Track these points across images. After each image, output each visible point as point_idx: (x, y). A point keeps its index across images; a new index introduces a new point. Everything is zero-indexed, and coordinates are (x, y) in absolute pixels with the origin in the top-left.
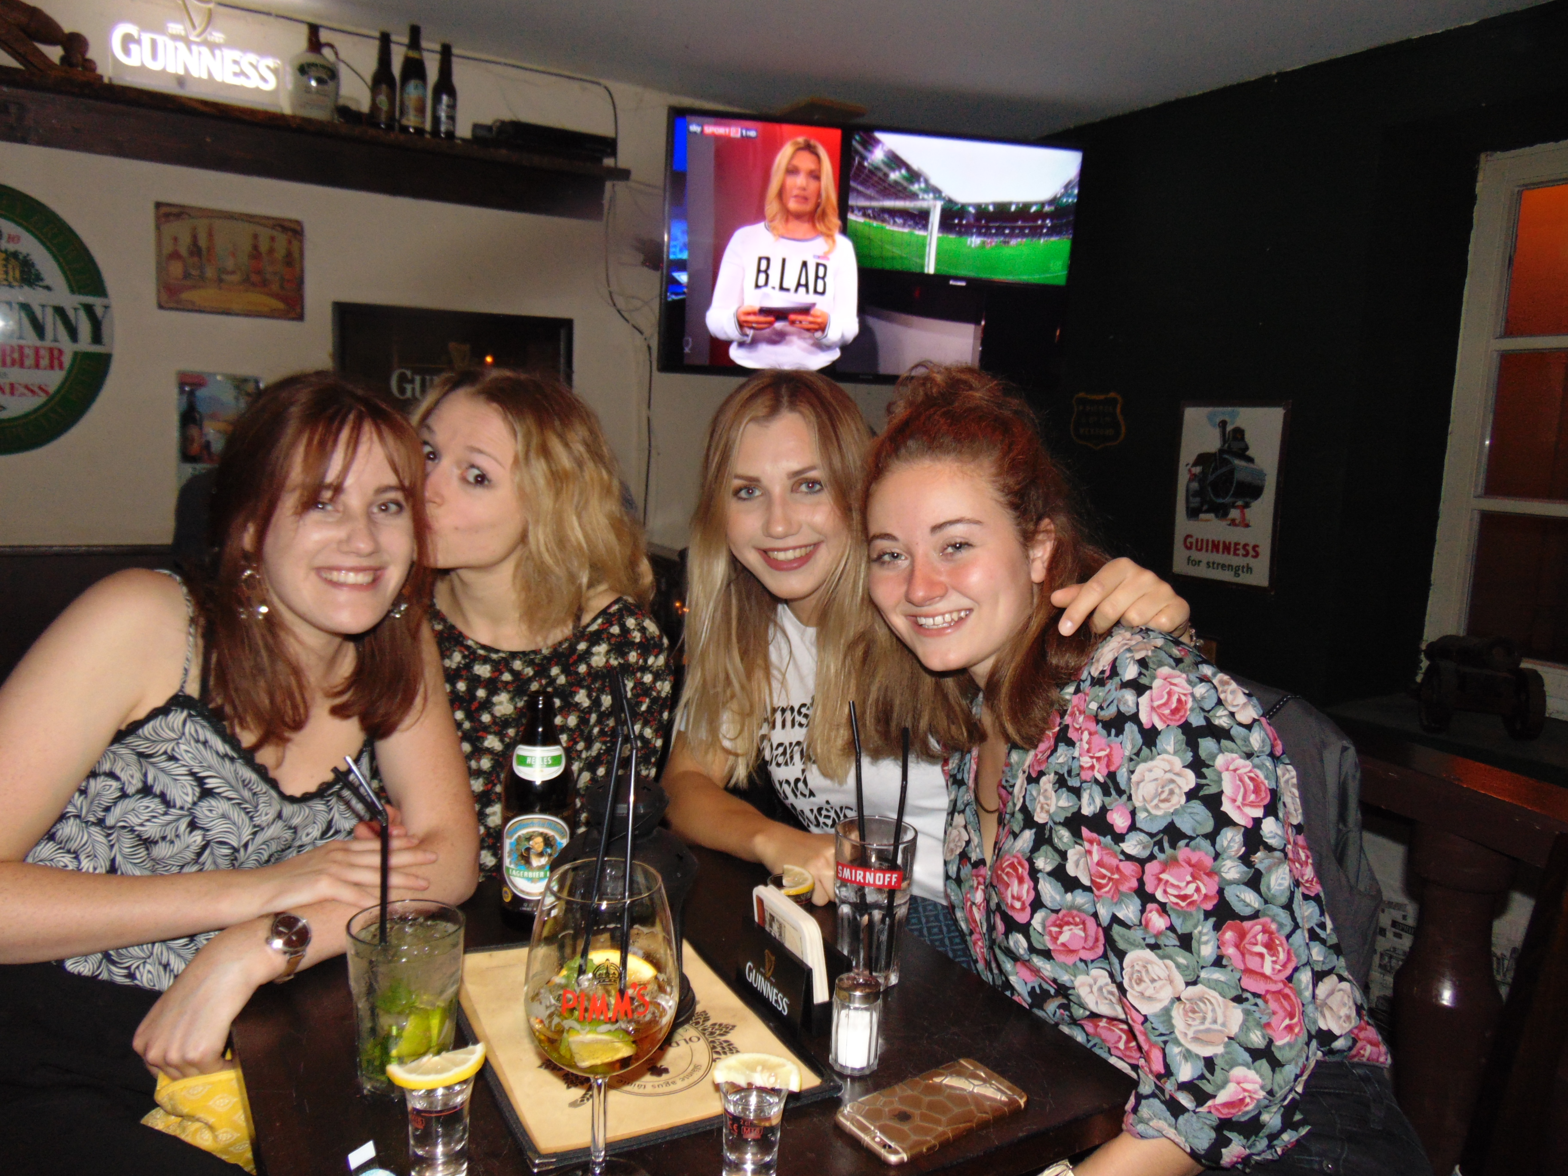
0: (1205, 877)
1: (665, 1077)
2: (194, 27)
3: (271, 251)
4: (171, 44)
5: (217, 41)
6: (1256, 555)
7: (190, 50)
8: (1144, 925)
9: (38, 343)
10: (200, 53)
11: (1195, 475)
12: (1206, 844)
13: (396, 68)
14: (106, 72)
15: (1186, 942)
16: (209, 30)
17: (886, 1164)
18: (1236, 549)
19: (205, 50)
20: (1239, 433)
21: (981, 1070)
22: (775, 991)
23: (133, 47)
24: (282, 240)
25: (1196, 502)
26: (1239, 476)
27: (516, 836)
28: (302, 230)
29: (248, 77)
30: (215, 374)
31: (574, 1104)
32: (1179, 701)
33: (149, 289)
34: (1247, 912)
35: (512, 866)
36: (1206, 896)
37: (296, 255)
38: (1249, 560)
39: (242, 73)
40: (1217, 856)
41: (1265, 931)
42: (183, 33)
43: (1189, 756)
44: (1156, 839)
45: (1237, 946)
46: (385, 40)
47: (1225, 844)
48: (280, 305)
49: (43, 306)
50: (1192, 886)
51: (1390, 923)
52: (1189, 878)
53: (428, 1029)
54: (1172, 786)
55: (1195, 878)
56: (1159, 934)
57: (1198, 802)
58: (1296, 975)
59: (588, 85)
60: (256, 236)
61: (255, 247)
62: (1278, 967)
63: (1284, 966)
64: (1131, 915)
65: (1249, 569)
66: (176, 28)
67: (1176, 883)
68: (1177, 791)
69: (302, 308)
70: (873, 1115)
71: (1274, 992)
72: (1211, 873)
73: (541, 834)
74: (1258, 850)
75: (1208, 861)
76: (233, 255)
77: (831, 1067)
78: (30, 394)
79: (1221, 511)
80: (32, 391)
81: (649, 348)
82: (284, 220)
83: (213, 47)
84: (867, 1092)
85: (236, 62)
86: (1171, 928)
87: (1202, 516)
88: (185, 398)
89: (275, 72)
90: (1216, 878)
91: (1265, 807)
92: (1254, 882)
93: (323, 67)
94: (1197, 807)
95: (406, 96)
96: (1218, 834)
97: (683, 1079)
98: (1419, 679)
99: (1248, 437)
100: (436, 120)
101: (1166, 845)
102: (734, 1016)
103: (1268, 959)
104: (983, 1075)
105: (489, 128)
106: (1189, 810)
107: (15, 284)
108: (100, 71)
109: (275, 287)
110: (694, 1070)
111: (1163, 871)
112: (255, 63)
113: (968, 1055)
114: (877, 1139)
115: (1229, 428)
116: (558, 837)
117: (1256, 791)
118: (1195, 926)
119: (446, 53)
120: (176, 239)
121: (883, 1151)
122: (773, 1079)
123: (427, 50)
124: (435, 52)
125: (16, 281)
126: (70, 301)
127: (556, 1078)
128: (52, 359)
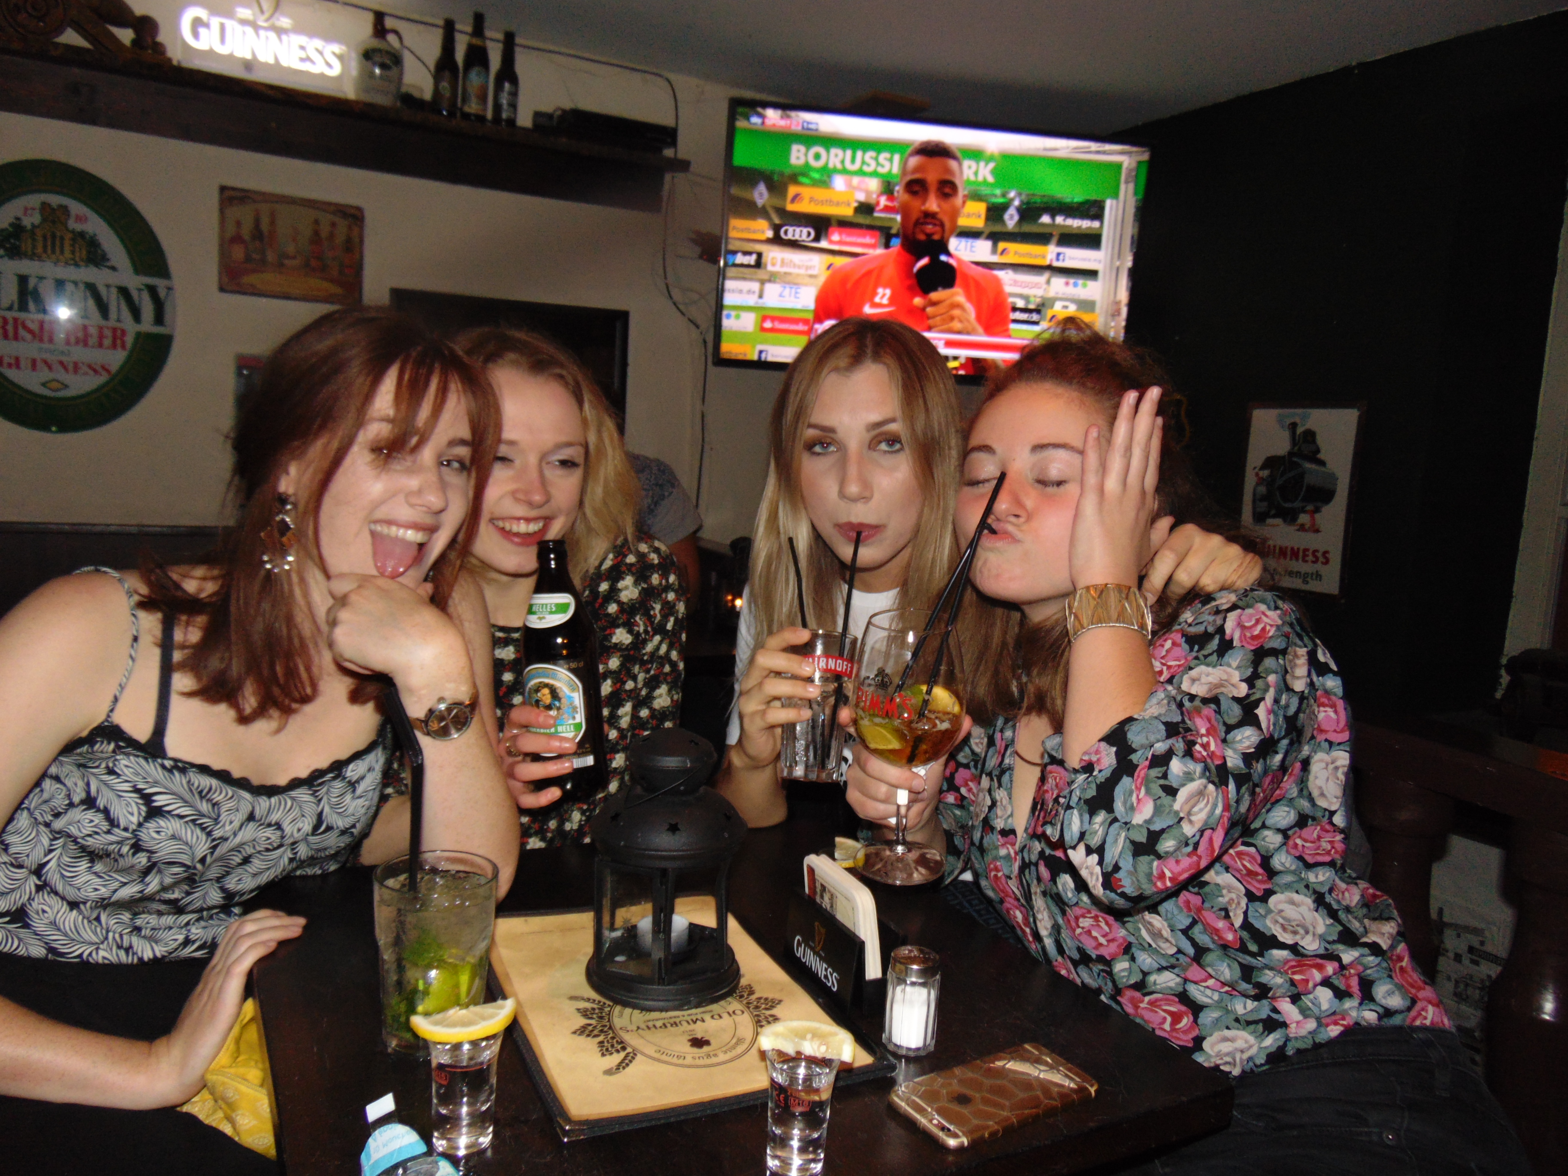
1: (706, 1049)
2: (262, 12)
3: (331, 236)
4: (239, 28)
5: (284, 26)
6: (1327, 562)
7: (258, 35)
9: (103, 323)
10: (267, 38)
11: (1262, 478)
13: (460, 56)
14: (175, 55)
16: (277, 15)
17: (944, 1148)
18: (1305, 556)
19: (272, 35)
20: (1310, 436)
21: (1046, 1055)
22: (825, 965)
23: (202, 31)
24: (342, 226)
25: (1263, 506)
26: (1309, 480)
28: (363, 217)
29: (313, 62)
31: (609, 1072)
32: (1264, 629)
33: (211, 271)
37: (357, 240)
38: (1319, 566)
39: (308, 59)
42: (251, 18)
46: (449, 28)
48: (337, 290)
49: (108, 286)
51: (1466, 948)
53: (457, 986)
59: (648, 77)
60: (316, 222)
61: (316, 233)
65: (1318, 576)
66: (244, 13)
69: (360, 293)
70: (931, 1096)
76: (294, 240)
77: (884, 1046)
78: (91, 372)
79: (1289, 517)
80: (95, 371)
81: (705, 342)
82: (345, 206)
83: (280, 32)
84: (923, 1073)
85: (302, 48)
87: (1270, 521)
88: (243, 379)
89: (340, 57)
93: (388, 53)
95: (468, 83)
97: (726, 1052)
98: (1499, 695)
99: (1319, 440)
100: (497, 107)
102: (782, 990)
104: (1049, 1060)
105: (550, 116)
107: (81, 263)
108: (169, 53)
109: (334, 273)
110: (737, 1044)
112: (320, 48)
113: (1034, 1040)
114: (935, 1122)
115: (1300, 430)
119: (509, 42)
120: (238, 224)
121: (941, 1134)
122: (823, 1048)
123: (491, 39)
124: (498, 41)
125: (82, 260)
126: (134, 282)
127: (590, 1044)
128: (115, 338)
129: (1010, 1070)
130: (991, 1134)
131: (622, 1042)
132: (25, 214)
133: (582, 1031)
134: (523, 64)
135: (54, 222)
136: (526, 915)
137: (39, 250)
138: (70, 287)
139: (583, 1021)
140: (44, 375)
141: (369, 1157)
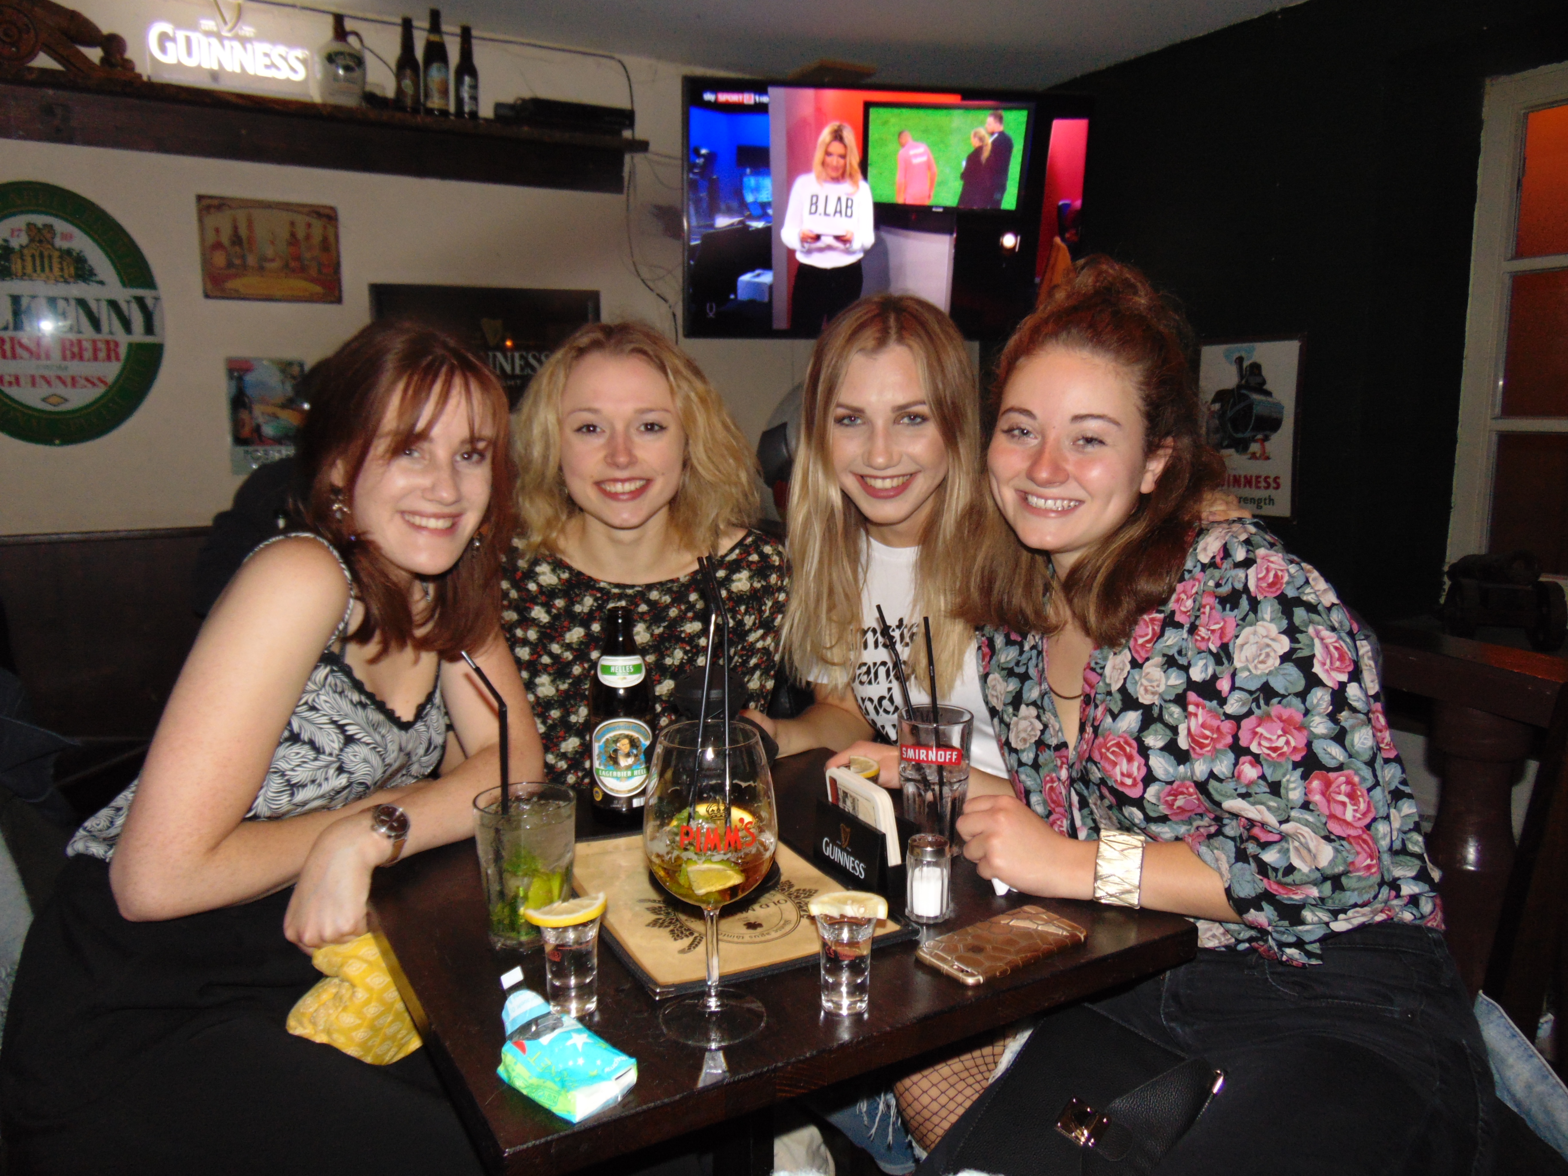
0: (1295, 732)
1: (759, 930)
2: (225, 22)
3: (308, 237)
4: (204, 40)
5: (248, 34)
6: (1278, 487)
7: (223, 45)
8: (1235, 776)
9: (96, 336)
10: (232, 48)
11: (1213, 412)
12: (1296, 702)
13: (419, 53)
14: (144, 70)
15: (1275, 789)
16: (239, 24)
17: (964, 986)
18: (1258, 482)
19: (236, 44)
20: (1256, 368)
21: (1042, 913)
22: (852, 859)
23: (169, 45)
24: (317, 226)
25: (1217, 437)
26: (1257, 410)
27: (604, 740)
28: (336, 215)
29: (278, 68)
30: (261, 359)
31: (682, 951)
32: (1276, 575)
33: (195, 279)
34: (1332, 764)
35: (602, 767)
36: (1295, 748)
37: (332, 239)
38: (1271, 492)
39: (274, 65)
40: (1307, 712)
41: (1349, 782)
42: (215, 29)
43: (1284, 623)
44: (1255, 696)
45: (1323, 794)
46: (407, 26)
47: (1315, 701)
48: (318, 289)
49: (98, 300)
50: (1282, 741)
52: (1280, 732)
54: (1268, 650)
55: (1285, 732)
56: (1251, 783)
57: (1291, 664)
58: (1374, 825)
59: (604, 60)
60: (292, 224)
61: (293, 235)
62: (1358, 815)
63: (1364, 814)
64: (1224, 770)
65: (1271, 501)
66: (208, 24)
67: (1268, 736)
68: (1272, 654)
69: (340, 291)
70: (951, 949)
71: (1354, 837)
72: (1301, 728)
73: (627, 736)
74: (1343, 710)
75: (1298, 717)
76: (272, 243)
78: (89, 385)
79: (1242, 446)
80: (93, 384)
81: (674, 315)
82: (318, 206)
83: (244, 41)
84: (942, 934)
85: (267, 55)
86: (1263, 777)
88: (234, 383)
89: (304, 62)
90: (1305, 733)
91: (1349, 673)
92: (1340, 737)
93: (351, 55)
94: (1291, 669)
95: (429, 79)
96: (1309, 692)
97: (776, 931)
98: (1442, 601)
99: (1264, 373)
100: (459, 101)
101: (1262, 702)
102: (816, 882)
103: (1350, 808)
104: (1044, 916)
105: (510, 107)
106: (1282, 672)
107: (71, 280)
108: (139, 69)
109: (313, 273)
110: (785, 924)
111: (1259, 725)
112: (284, 55)
114: (955, 967)
115: (1246, 364)
116: (642, 739)
117: (1342, 658)
118: (1284, 775)
119: (466, 35)
120: (217, 230)
121: (961, 975)
122: (862, 910)
123: (448, 34)
124: (456, 35)
125: (71, 276)
126: (123, 294)
127: (664, 933)
128: (109, 350)
129: (1012, 927)
130: (1001, 973)
131: (689, 930)
132: (12, 235)
133: (654, 923)
134: (481, 57)
135: (40, 241)
136: (588, 840)
137: (29, 269)
138: (61, 304)
139: (653, 917)
140: (44, 390)
141: (508, 1015)
